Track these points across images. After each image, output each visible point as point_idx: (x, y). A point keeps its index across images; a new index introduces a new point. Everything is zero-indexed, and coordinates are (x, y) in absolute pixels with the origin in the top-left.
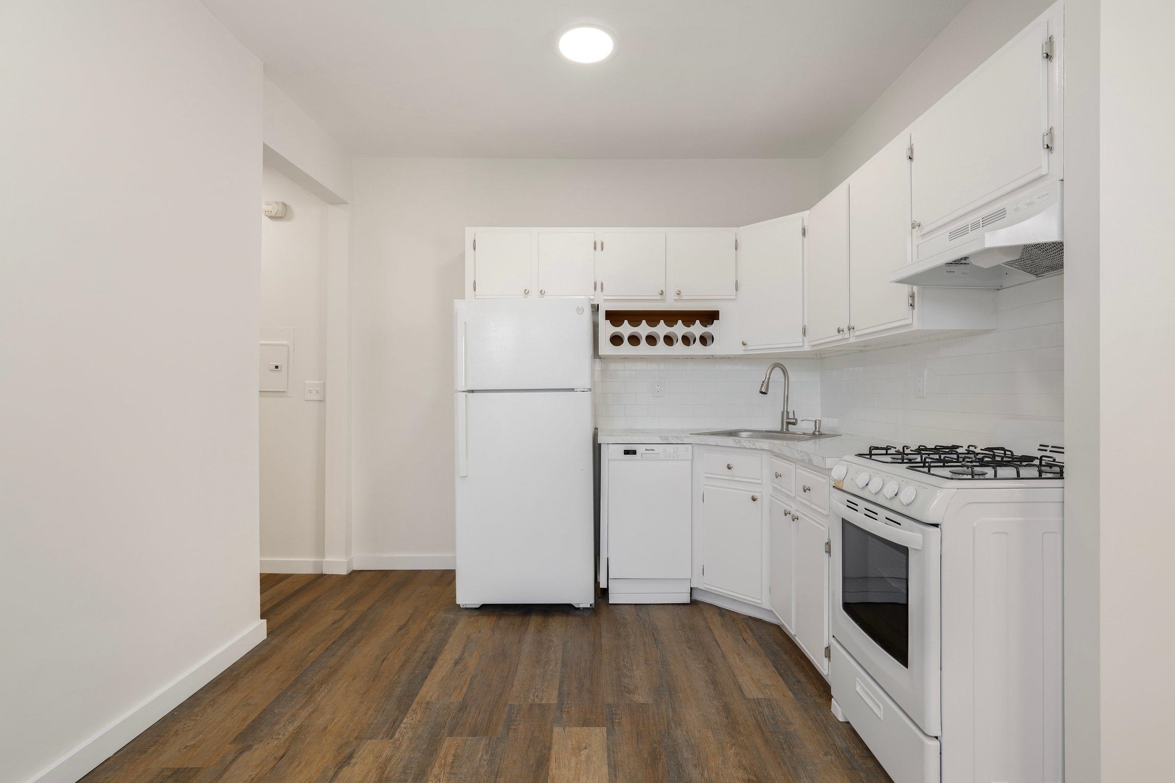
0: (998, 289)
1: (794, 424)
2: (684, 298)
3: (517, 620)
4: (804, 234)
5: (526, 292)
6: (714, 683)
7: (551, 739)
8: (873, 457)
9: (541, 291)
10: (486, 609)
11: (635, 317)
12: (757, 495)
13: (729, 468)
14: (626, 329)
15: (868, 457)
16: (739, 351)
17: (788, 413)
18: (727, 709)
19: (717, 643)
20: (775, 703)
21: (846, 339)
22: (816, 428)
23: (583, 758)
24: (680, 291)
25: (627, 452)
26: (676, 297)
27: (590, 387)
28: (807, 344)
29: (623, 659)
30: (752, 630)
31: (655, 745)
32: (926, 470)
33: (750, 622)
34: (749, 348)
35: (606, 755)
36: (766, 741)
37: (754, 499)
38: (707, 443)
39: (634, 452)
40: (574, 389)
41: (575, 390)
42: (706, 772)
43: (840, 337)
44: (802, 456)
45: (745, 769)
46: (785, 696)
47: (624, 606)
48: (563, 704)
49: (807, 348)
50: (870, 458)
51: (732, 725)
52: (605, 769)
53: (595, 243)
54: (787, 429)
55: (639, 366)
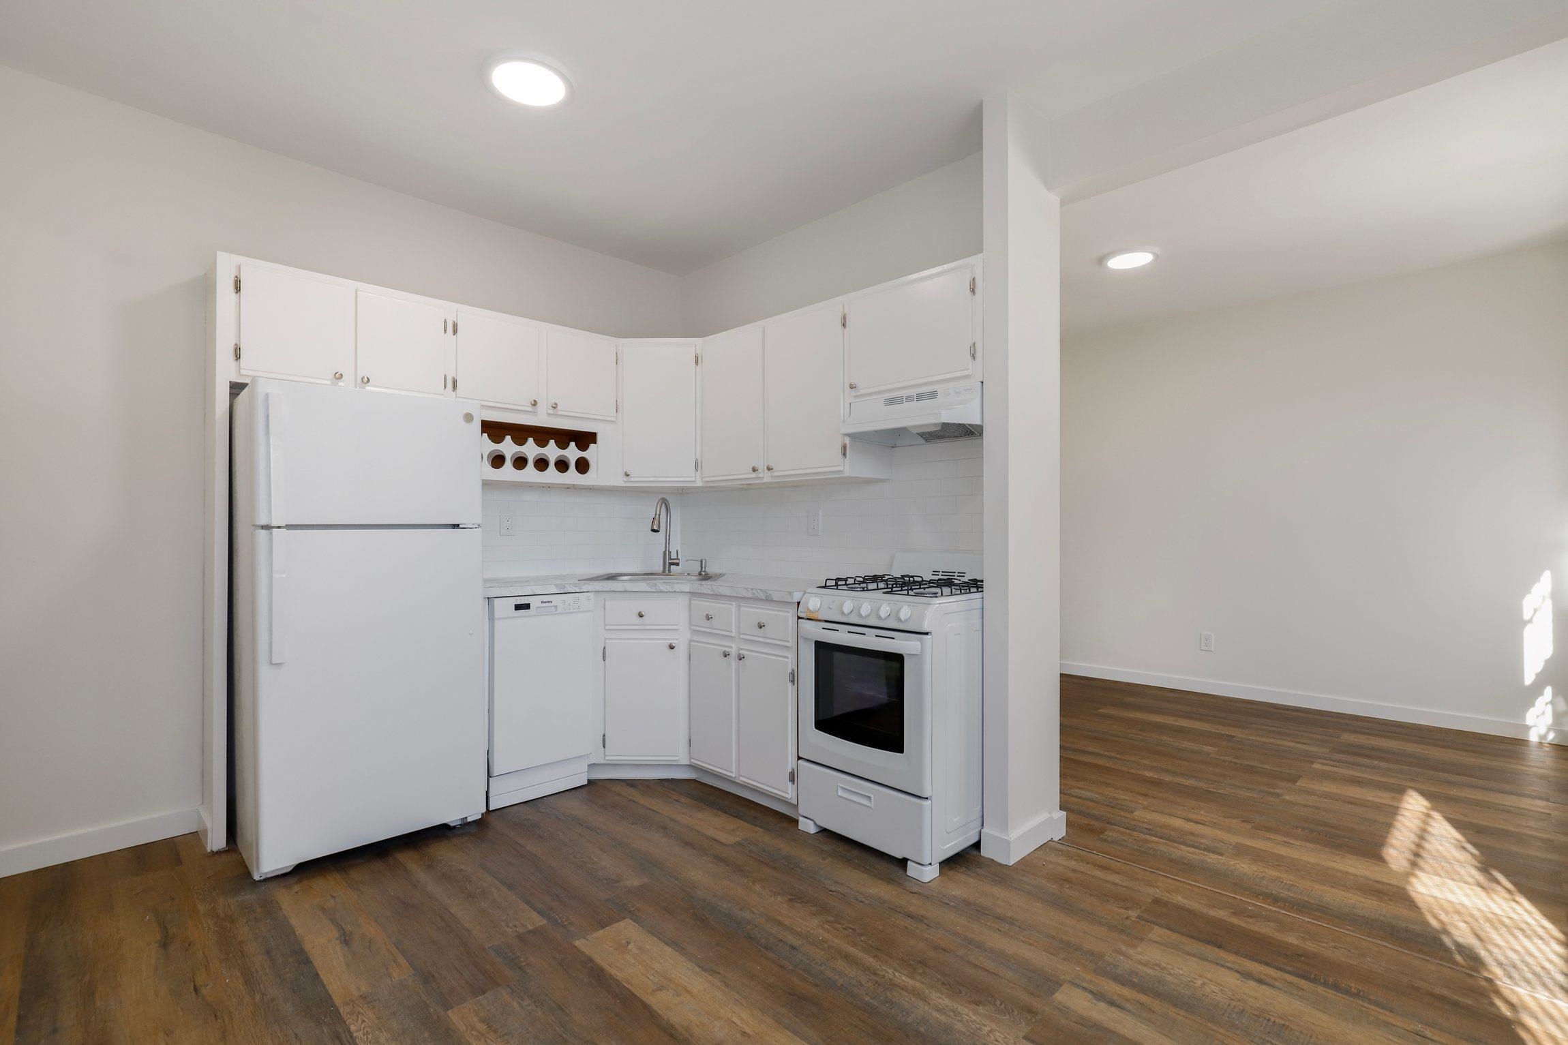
0: (892, 447)
1: (677, 564)
2: (560, 413)
3: (378, 865)
4: (697, 362)
5: (337, 376)
6: (688, 844)
7: (582, 952)
8: (839, 587)
9: (363, 378)
10: (306, 870)
11: (520, 433)
12: (674, 643)
13: (641, 616)
14: (508, 447)
15: (835, 587)
16: (620, 482)
17: (670, 553)
18: (719, 859)
19: (654, 811)
20: (753, 839)
21: (760, 478)
22: (702, 567)
23: (635, 951)
24: (556, 404)
25: (518, 607)
26: (551, 411)
27: (479, 522)
28: (699, 479)
29: (575, 857)
30: (674, 790)
31: (691, 911)
32: (906, 592)
33: (666, 784)
34: (632, 479)
35: (655, 939)
36: (775, 868)
37: (672, 647)
38: (613, 589)
39: (527, 607)
40: (458, 525)
41: (461, 526)
42: (754, 910)
43: (754, 475)
44: (753, 594)
45: (780, 894)
46: (756, 832)
47: (510, 808)
48: (556, 920)
49: (699, 484)
50: (837, 589)
51: (739, 869)
52: (668, 950)
53: (445, 322)
54: (670, 571)
55: (529, 497)
